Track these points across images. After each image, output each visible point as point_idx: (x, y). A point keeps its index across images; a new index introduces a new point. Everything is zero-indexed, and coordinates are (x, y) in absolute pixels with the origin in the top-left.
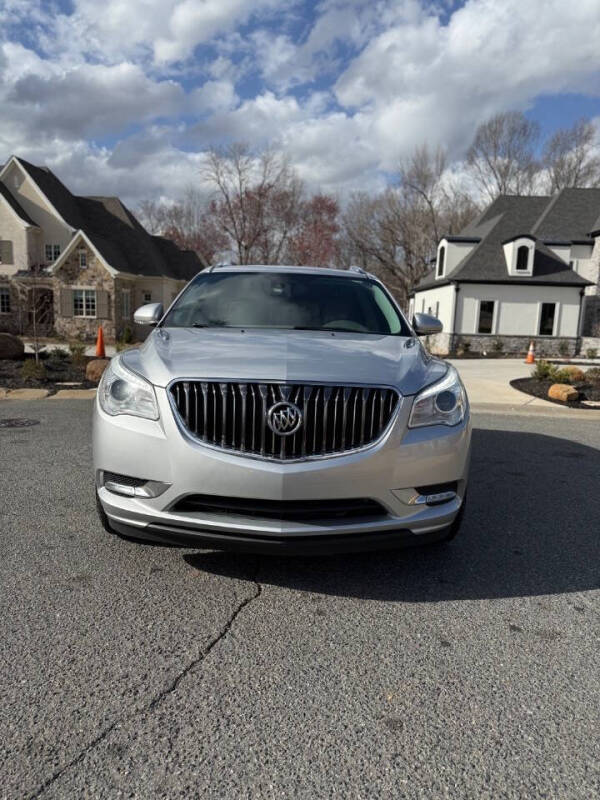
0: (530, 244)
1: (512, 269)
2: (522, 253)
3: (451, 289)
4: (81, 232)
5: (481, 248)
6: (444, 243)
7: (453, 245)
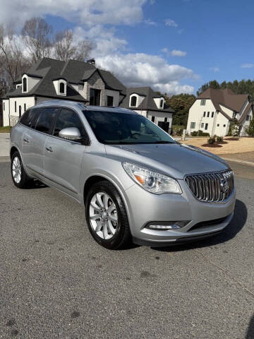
0: (64, 82)
1: (58, 92)
2: (62, 85)
3: (33, 98)
5: (43, 81)
6: (25, 76)
7: (30, 78)
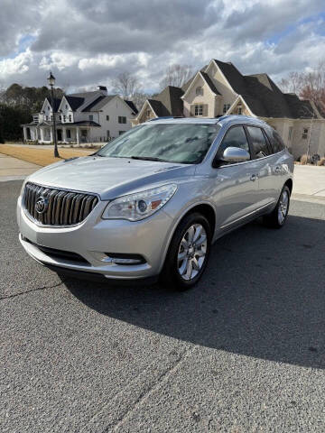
4: (240, 96)
